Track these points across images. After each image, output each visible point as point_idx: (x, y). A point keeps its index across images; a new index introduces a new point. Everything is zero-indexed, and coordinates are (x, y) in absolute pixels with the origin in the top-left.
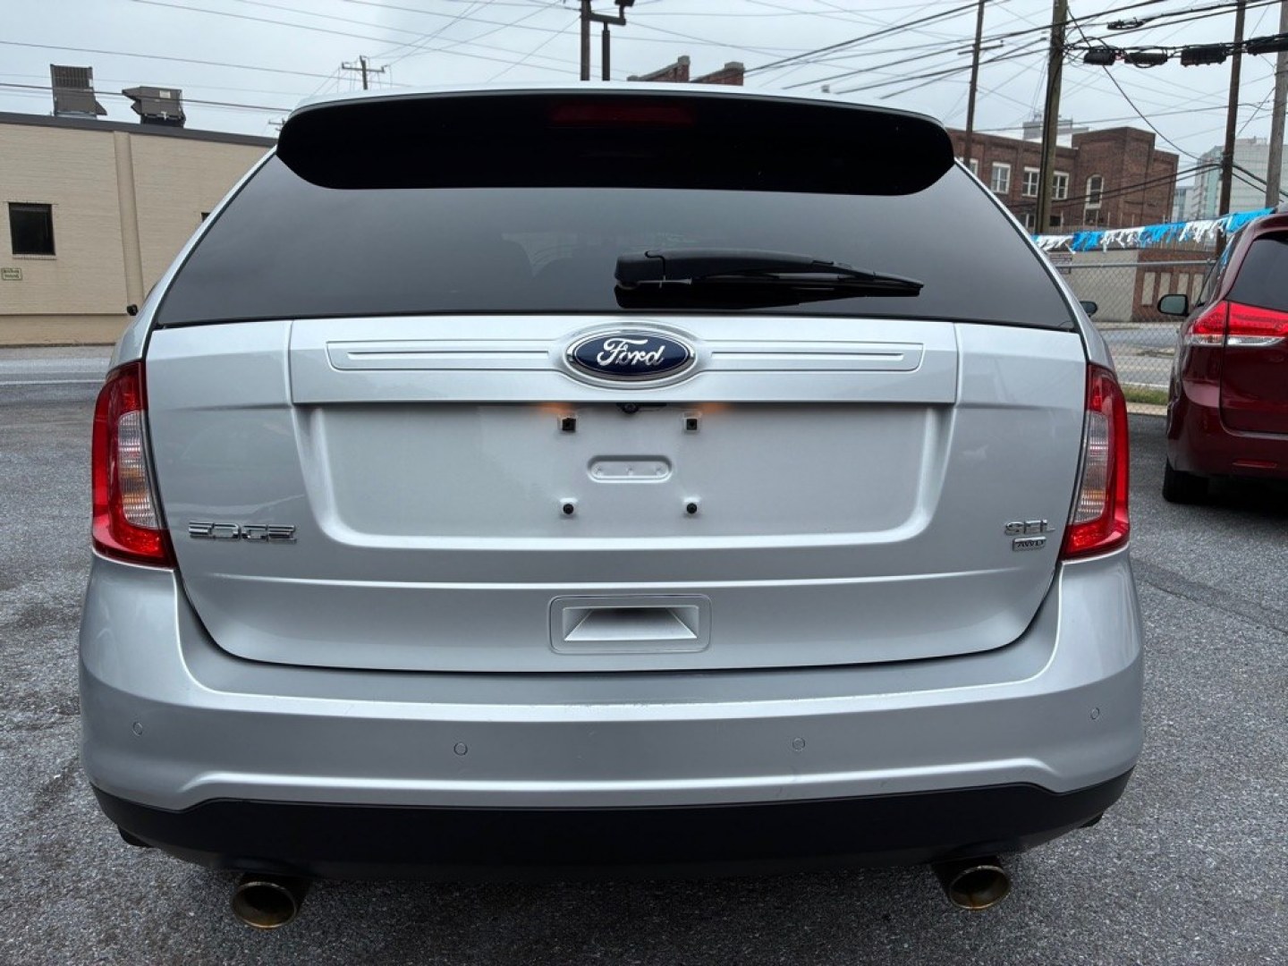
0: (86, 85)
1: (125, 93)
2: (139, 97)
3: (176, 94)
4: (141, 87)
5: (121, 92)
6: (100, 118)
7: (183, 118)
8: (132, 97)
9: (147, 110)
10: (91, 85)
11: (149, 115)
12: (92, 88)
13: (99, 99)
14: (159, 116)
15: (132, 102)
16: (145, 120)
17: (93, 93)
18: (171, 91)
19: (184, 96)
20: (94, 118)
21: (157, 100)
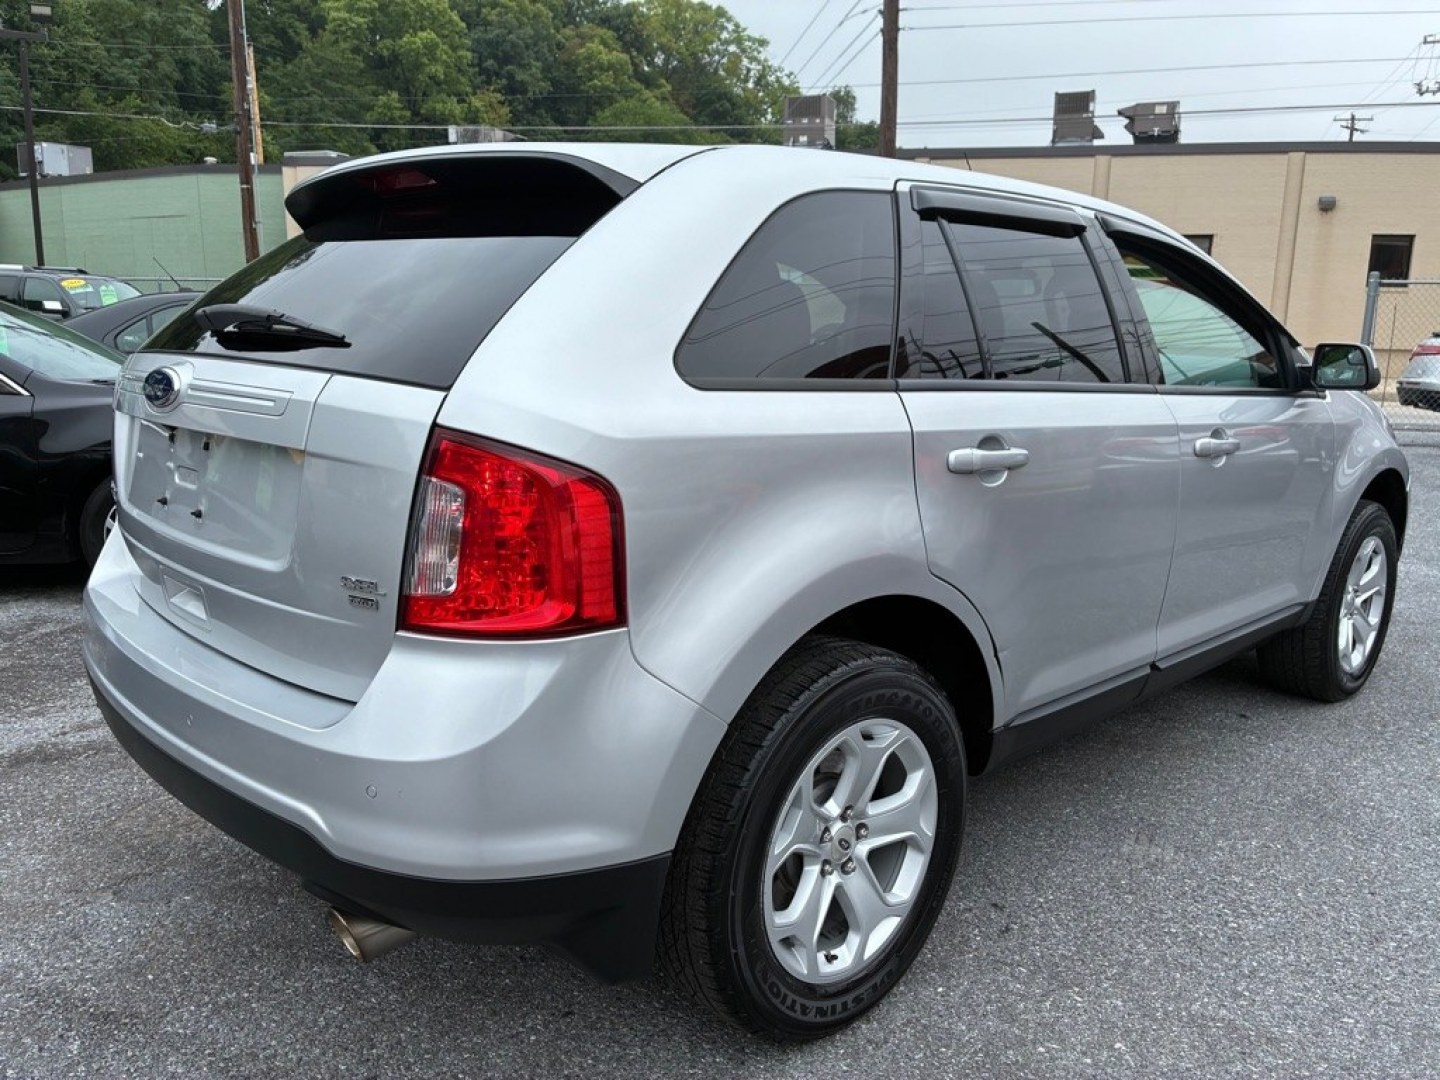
0: (1086, 109)
1: (1120, 113)
2: (1133, 116)
3: (1173, 106)
4: (1138, 105)
5: (1116, 113)
6: (1097, 142)
7: (1177, 132)
8: (1127, 117)
9: (1138, 129)
10: (1091, 109)
11: (1140, 133)
12: (1093, 112)
13: (1097, 122)
14: (1151, 133)
15: (1126, 121)
16: (1137, 139)
17: (1093, 117)
18: (1167, 104)
19: (1181, 109)
20: (1089, 144)
21: (1152, 117)
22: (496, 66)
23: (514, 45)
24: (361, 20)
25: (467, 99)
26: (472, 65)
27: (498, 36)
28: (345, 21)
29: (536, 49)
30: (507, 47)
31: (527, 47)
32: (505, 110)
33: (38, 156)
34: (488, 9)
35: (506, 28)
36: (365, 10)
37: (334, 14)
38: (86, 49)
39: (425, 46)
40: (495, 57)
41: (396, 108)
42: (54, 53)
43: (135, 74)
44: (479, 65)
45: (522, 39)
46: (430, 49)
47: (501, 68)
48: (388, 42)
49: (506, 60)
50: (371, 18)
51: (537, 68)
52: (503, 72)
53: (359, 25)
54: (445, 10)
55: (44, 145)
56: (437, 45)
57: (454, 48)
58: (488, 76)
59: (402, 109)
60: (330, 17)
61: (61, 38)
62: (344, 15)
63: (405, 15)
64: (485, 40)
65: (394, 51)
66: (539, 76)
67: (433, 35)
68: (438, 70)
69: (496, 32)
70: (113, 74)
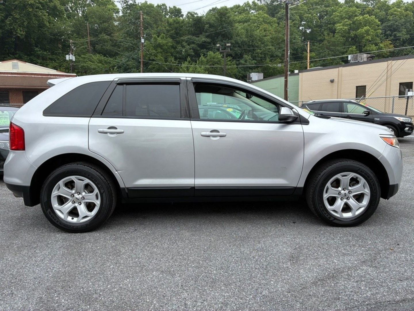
22: (390, 33)
23: (397, 25)
24: (346, 28)
25: (379, 45)
26: (382, 34)
27: (392, 23)
28: (341, 29)
29: (405, 25)
30: (395, 26)
31: (402, 25)
32: (392, 46)
33: (251, 76)
34: (390, 16)
35: (395, 21)
36: (348, 24)
37: (338, 28)
38: (270, 49)
39: (365, 31)
40: (390, 30)
41: (354, 51)
42: (261, 51)
43: (281, 53)
44: (385, 33)
45: (400, 23)
46: (367, 32)
47: (392, 33)
48: (354, 32)
49: (395, 30)
50: (349, 26)
51: (404, 31)
52: (393, 34)
53: (346, 29)
54: (373, 19)
55: (253, 73)
56: (370, 30)
57: (375, 30)
58: (387, 36)
59: (356, 51)
60: (337, 29)
61: (263, 47)
62: (341, 27)
63: (361, 23)
64: (387, 26)
65: (356, 34)
66: (405, 34)
67: (368, 27)
68: (370, 38)
69: (392, 22)
70: (275, 54)
